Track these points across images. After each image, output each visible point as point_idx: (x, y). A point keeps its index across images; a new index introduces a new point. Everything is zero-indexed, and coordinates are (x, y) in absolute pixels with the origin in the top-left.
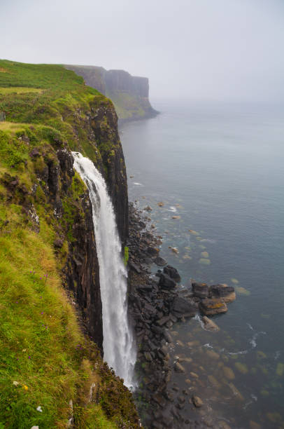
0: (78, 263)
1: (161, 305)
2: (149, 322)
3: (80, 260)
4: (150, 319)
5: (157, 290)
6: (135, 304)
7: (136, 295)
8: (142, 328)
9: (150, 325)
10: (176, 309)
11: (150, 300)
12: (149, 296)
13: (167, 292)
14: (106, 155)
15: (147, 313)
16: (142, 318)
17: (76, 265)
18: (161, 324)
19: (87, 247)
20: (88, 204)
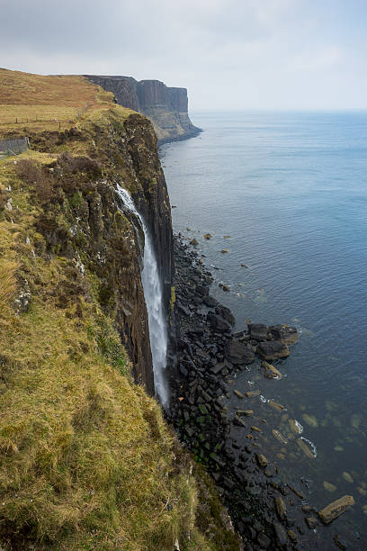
0: (127, 313)
1: (214, 351)
2: (203, 370)
3: (129, 309)
4: (203, 367)
5: (209, 334)
6: (185, 351)
7: (186, 340)
8: (195, 377)
9: (203, 373)
10: (232, 355)
11: (202, 346)
12: (200, 340)
13: (220, 335)
14: (146, 184)
15: (199, 360)
16: (194, 366)
17: (125, 315)
18: (215, 372)
19: (137, 294)
20: (134, 244)
